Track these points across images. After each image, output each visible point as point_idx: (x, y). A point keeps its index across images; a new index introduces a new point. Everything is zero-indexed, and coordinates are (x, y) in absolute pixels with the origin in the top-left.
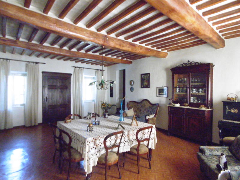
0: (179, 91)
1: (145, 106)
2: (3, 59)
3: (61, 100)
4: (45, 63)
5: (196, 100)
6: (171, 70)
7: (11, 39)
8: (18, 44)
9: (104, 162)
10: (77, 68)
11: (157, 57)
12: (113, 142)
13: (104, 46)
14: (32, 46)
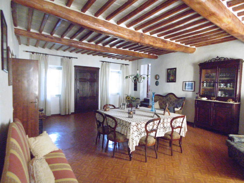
0: (206, 86)
1: (170, 99)
2: (43, 54)
3: (90, 92)
4: (77, 58)
5: (224, 95)
6: (199, 65)
7: (57, 37)
8: (62, 41)
9: (144, 144)
10: (104, 63)
11: (185, 53)
12: (151, 128)
13: (139, 43)
14: (73, 43)
